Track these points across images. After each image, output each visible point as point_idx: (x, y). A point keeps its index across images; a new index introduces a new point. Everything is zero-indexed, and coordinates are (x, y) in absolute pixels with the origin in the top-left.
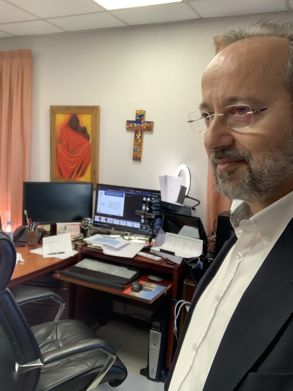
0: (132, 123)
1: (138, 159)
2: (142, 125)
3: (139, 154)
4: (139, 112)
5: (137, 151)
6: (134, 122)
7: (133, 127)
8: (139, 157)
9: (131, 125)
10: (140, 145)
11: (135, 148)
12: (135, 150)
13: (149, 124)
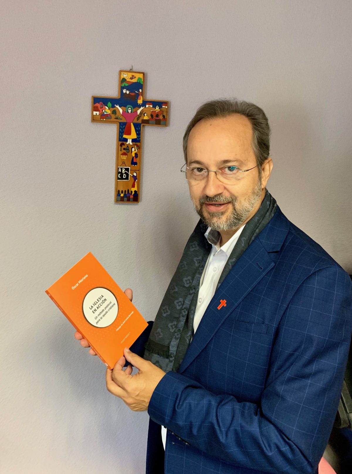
0: (110, 104)
1: (132, 197)
2: (139, 112)
3: (133, 186)
4: (130, 75)
5: (127, 178)
6: (113, 102)
7: (113, 116)
8: (133, 193)
9: (107, 110)
10: (134, 161)
11: (122, 169)
12: (122, 175)
13: (157, 108)
